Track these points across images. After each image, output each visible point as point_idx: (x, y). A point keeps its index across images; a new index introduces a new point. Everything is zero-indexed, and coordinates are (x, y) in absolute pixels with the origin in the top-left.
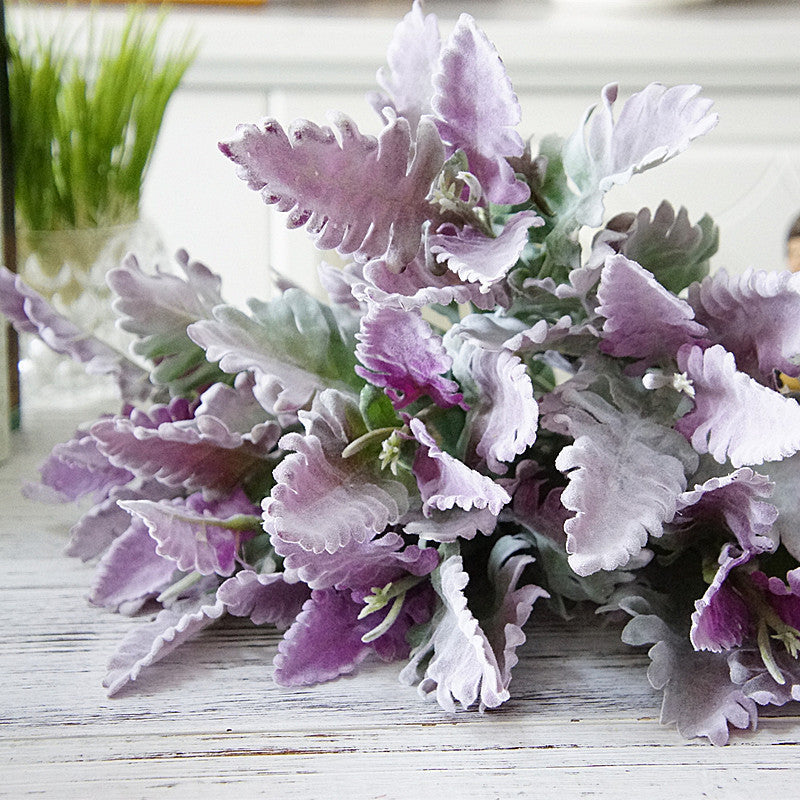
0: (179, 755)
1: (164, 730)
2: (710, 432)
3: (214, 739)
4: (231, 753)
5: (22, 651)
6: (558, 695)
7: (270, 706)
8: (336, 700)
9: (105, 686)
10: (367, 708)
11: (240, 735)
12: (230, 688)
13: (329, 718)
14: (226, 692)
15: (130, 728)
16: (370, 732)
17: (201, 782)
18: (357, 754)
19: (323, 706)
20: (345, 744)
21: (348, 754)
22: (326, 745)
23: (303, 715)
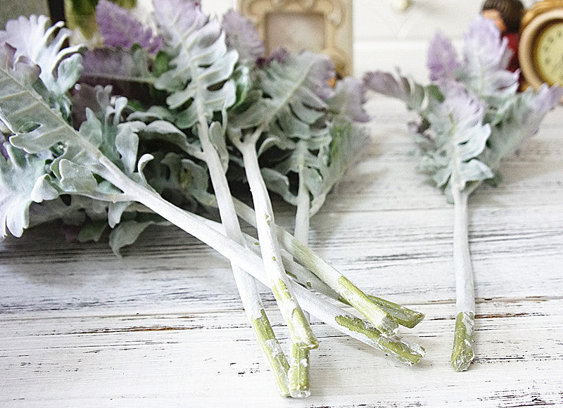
0: (107, 331)
1: (103, 315)
3: (128, 319)
4: (135, 329)
7: (163, 297)
8: (200, 293)
10: (215, 298)
11: (142, 317)
12: (145, 285)
13: (193, 306)
14: (142, 288)
15: (85, 312)
16: (215, 314)
17: (114, 349)
18: (202, 329)
19: (193, 298)
20: (197, 322)
21: (198, 330)
22: (187, 324)
23: (180, 304)
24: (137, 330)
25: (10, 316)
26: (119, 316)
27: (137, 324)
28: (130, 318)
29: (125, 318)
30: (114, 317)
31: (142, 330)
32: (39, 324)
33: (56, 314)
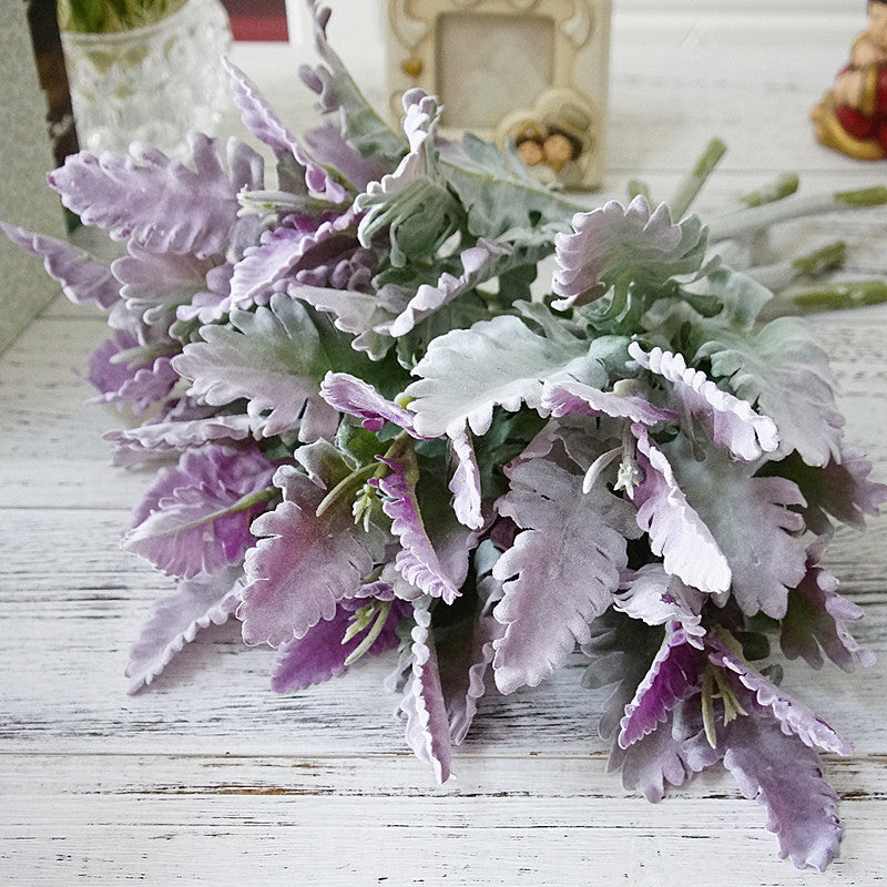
0: (181, 790)
1: (173, 750)
2: (652, 518)
3: (214, 765)
4: (226, 789)
5: (62, 614)
6: (525, 712)
7: (266, 717)
8: (326, 709)
9: (127, 676)
10: (350, 724)
11: (235, 761)
12: (236, 685)
13: (315, 739)
14: (232, 691)
15: (144, 743)
16: (350, 762)
17: (195, 833)
18: (334, 797)
19: (314, 720)
20: (325, 780)
21: (324, 797)
22: (309, 782)
23: (295, 733)
24: (230, 792)
25: (26, 746)
26: (199, 756)
27: (229, 775)
28: (216, 761)
29: (209, 761)
30: (190, 756)
31: (235, 792)
32: (72, 768)
33: (97, 745)
